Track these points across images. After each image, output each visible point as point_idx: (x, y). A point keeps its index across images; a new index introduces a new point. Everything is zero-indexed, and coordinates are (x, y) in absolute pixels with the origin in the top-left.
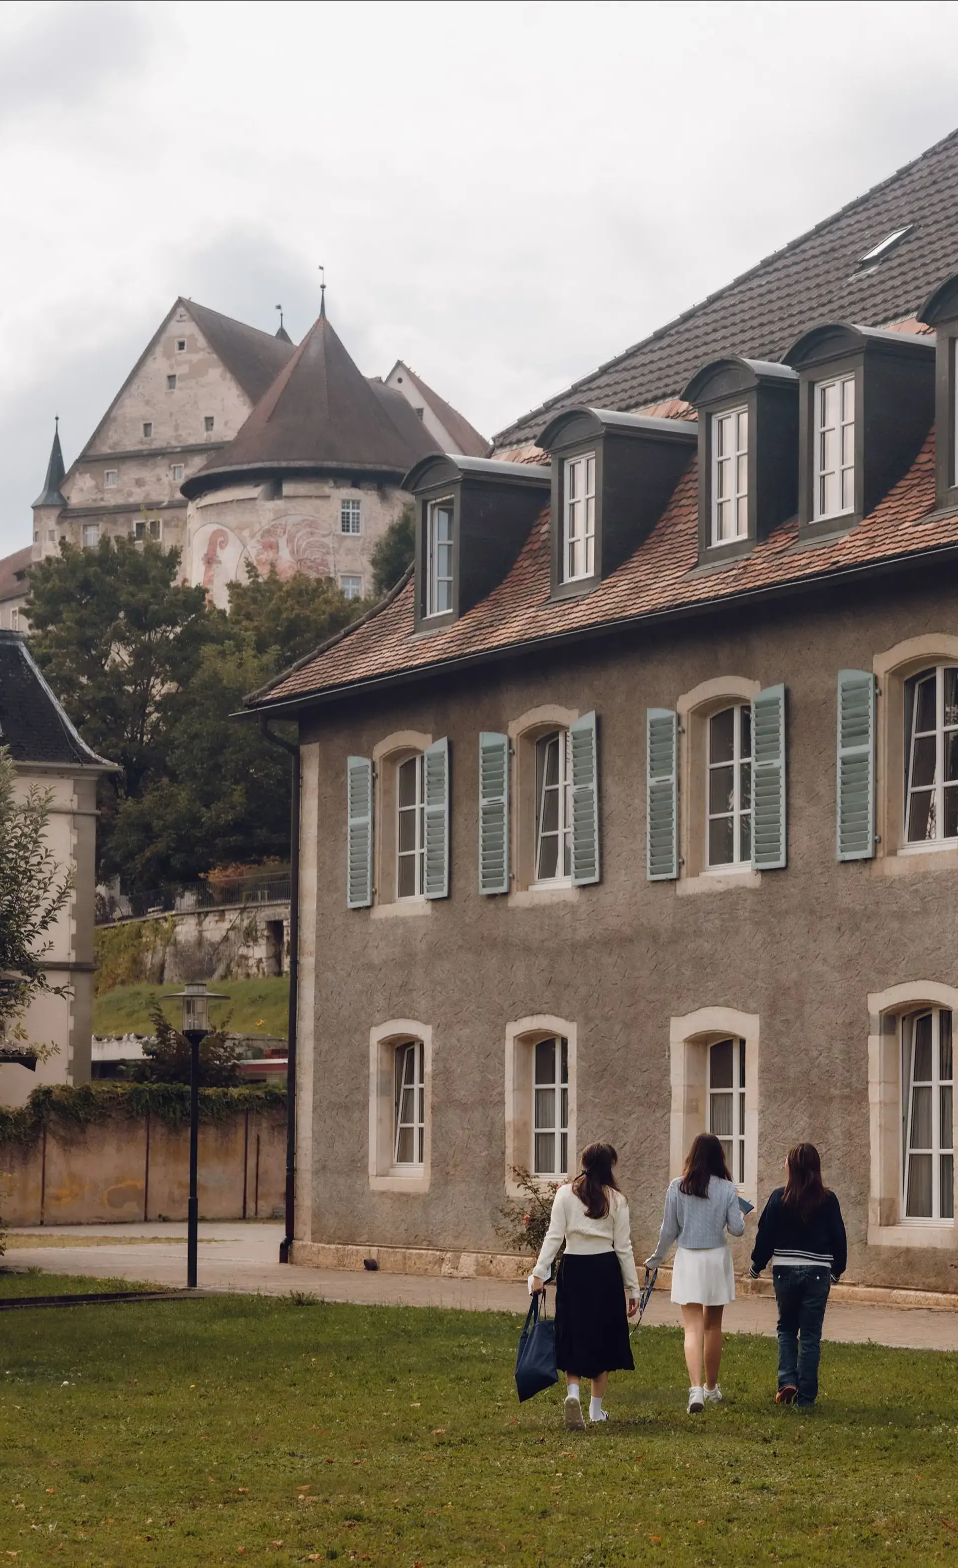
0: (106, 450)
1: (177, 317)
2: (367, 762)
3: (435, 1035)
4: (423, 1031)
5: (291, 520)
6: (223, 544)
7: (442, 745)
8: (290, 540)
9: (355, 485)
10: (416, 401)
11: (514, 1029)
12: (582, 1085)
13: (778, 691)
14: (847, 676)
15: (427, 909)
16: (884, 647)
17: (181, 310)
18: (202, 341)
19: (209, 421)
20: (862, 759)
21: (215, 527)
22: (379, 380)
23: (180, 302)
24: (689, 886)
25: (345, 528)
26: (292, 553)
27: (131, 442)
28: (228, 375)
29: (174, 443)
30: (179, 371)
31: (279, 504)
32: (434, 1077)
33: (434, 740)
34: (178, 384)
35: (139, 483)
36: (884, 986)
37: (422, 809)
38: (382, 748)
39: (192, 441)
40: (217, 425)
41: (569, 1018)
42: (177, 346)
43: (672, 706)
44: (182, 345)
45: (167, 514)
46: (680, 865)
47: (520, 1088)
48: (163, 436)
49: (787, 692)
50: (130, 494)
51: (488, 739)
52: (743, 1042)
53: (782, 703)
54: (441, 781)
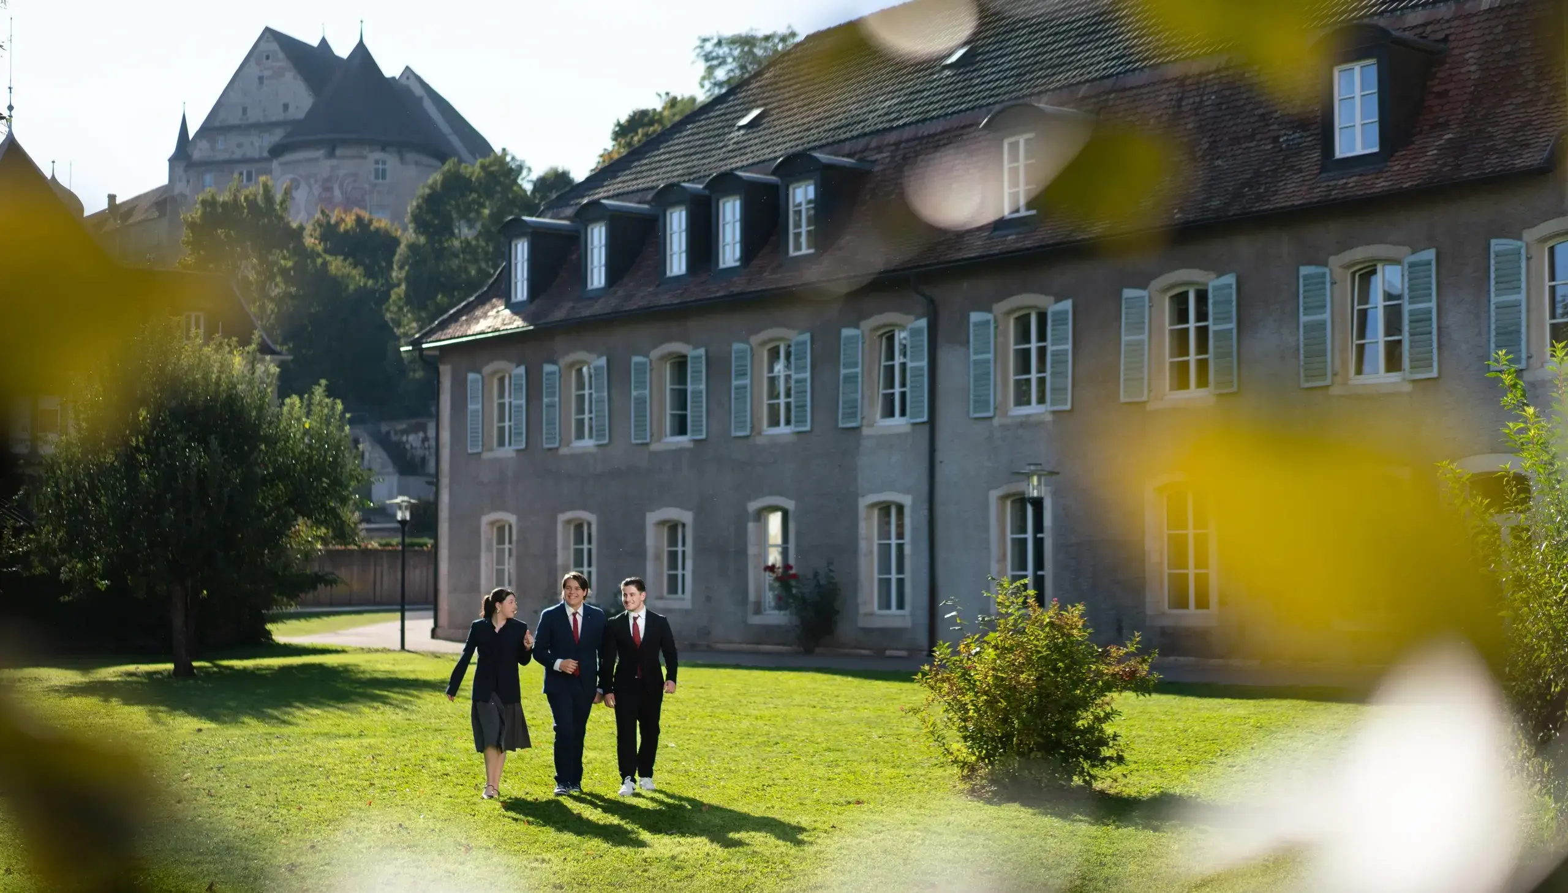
0: (217, 124)
1: (265, 38)
2: (479, 376)
3: (519, 520)
4: (511, 518)
5: (342, 173)
6: (297, 188)
7: (522, 370)
8: (341, 186)
9: (383, 149)
10: (419, 91)
11: (562, 517)
12: (599, 546)
13: (702, 351)
14: (737, 346)
15: (513, 454)
16: (756, 331)
17: (267, 34)
18: (281, 55)
19: (286, 107)
20: (745, 387)
21: (291, 176)
22: (394, 78)
23: (267, 30)
24: (655, 447)
25: (377, 177)
26: (342, 193)
27: (234, 119)
28: (299, 77)
29: (262, 121)
30: (266, 73)
31: (334, 162)
32: (518, 541)
33: (518, 366)
34: (265, 82)
35: (240, 145)
36: (755, 498)
37: (510, 403)
38: (488, 369)
39: (274, 119)
40: (291, 108)
41: (592, 512)
42: (264, 58)
43: (646, 355)
44: (268, 57)
45: (259, 165)
46: (652, 436)
47: (566, 547)
48: (254, 116)
49: (707, 352)
50: (233, 153)
51: (548, 368)
52: (684, 525)
53: (704, 358)
54: (521, 389)
